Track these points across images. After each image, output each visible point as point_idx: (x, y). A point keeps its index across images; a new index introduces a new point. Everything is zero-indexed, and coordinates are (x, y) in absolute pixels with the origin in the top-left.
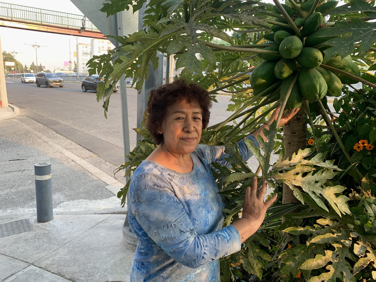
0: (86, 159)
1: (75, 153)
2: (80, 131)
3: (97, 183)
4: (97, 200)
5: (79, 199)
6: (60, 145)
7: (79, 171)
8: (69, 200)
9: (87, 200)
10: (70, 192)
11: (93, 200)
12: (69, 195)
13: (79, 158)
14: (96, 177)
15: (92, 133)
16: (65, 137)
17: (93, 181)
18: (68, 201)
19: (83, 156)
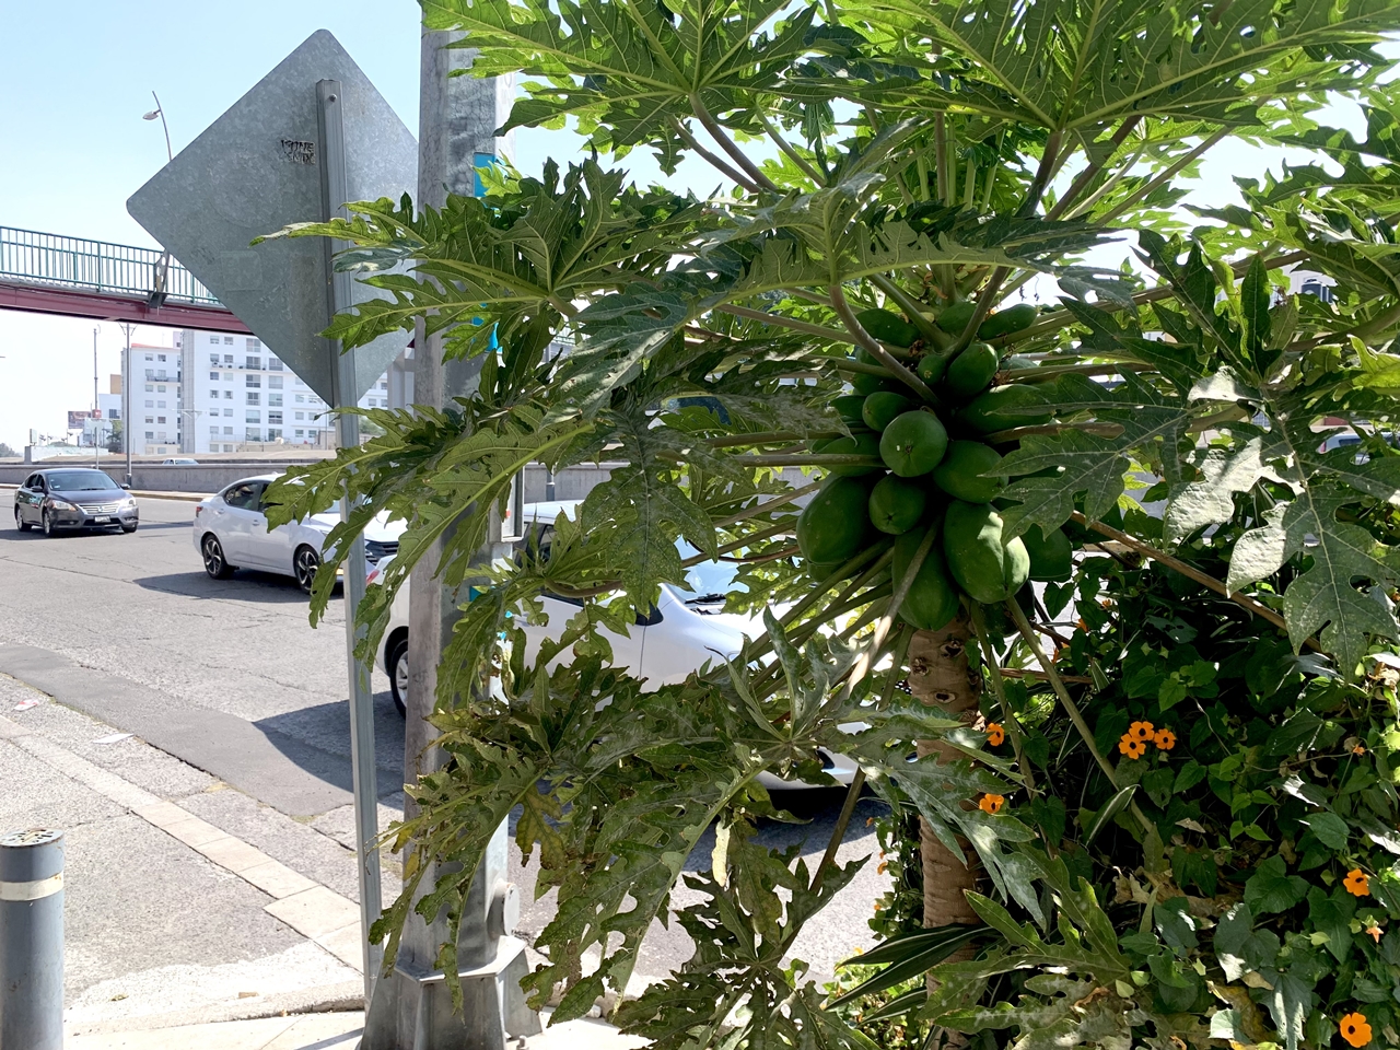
0: (180, 802)
1: (133, 779)
2: (149, 690)
3: (232, 893)
4: (236, 962)
5: (163, 965)
6: (70, 749)
7: (154, 852)
8: (120, 972)
9: (197, 966)
10: (123, 939)
11: (219, 963)
12: (122, 950)
13: (152, 800)
14: (228, 871)
15: (200, 696)
16: (89, 714)
17: (213, 886)
18: (118, 976)
19: (168, 789)
